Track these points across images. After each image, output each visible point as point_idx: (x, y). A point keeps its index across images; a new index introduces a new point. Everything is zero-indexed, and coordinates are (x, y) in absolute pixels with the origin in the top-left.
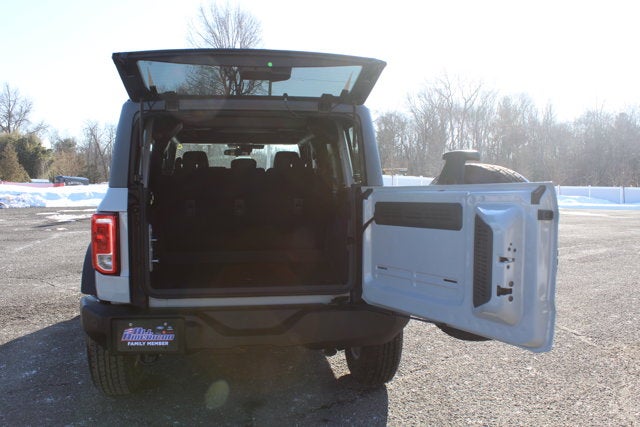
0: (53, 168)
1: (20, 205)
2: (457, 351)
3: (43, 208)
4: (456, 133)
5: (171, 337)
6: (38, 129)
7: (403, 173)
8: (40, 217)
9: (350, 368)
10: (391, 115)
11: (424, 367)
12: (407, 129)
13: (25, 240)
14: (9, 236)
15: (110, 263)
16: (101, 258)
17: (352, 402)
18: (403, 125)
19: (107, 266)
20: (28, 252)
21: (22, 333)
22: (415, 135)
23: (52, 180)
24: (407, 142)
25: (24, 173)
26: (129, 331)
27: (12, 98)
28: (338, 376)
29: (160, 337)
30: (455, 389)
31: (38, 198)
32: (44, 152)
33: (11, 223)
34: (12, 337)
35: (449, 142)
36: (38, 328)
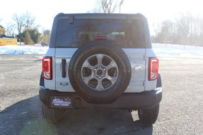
0: (42, 40)
1: (30, 53)
2: (183, 113)
3: (37, 54)
4: (193, 27)
5: (70, 103)
6: (37, 26)
7: (171, 43)
8: (36, 58)
9: (139, 118)
10: (167, 21)
11: (169, 119)
12: (173, 26)
13: (30, 66)
14: (25, 64)
15: (49, 75)
16: (46, 73)
17: (138, 131)
18: (171, 25)
19: (48, 76)
20: (30, 70)
21: (24, 99)
22: (176, 29)
23: (42, 45)
24: (173, 31)
25: (32, 42)
26: (55, 100)
27: (29, 15)
28: (134, 120)
29: (66, 103)
30: (180, 128)
31: (36, 51)
32: (40, 34)
33: (26, 60)
34: (20, 100)
35: (190, 31)
36: (30, 97)
